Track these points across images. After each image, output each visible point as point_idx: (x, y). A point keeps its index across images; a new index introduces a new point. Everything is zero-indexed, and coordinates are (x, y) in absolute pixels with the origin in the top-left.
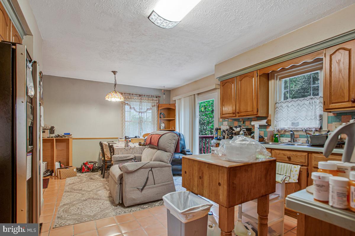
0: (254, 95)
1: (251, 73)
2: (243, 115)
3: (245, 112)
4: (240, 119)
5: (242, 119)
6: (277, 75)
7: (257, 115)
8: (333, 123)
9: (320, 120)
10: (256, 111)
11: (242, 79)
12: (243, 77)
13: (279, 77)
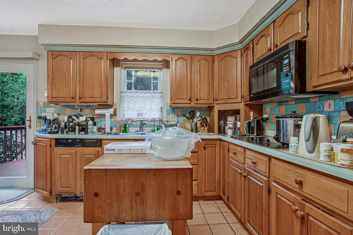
0: (103, 80)
1: (99, 53)
2: (88, 101)
3: (91, 98)
4: (76, 106)
5: (78, 106)
6: (122, 63)
7: (107, 102)
8: (170, 115)
9: (161, 111)
10: (106, 98)
11: (86, 56)
12: (89, 55)
13: (124, 66)
